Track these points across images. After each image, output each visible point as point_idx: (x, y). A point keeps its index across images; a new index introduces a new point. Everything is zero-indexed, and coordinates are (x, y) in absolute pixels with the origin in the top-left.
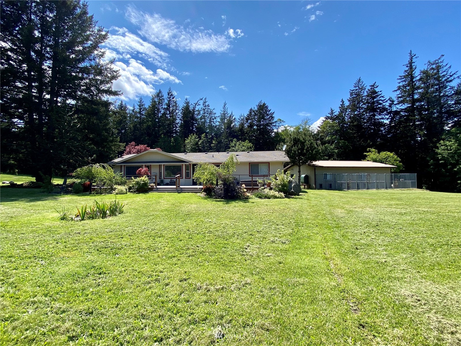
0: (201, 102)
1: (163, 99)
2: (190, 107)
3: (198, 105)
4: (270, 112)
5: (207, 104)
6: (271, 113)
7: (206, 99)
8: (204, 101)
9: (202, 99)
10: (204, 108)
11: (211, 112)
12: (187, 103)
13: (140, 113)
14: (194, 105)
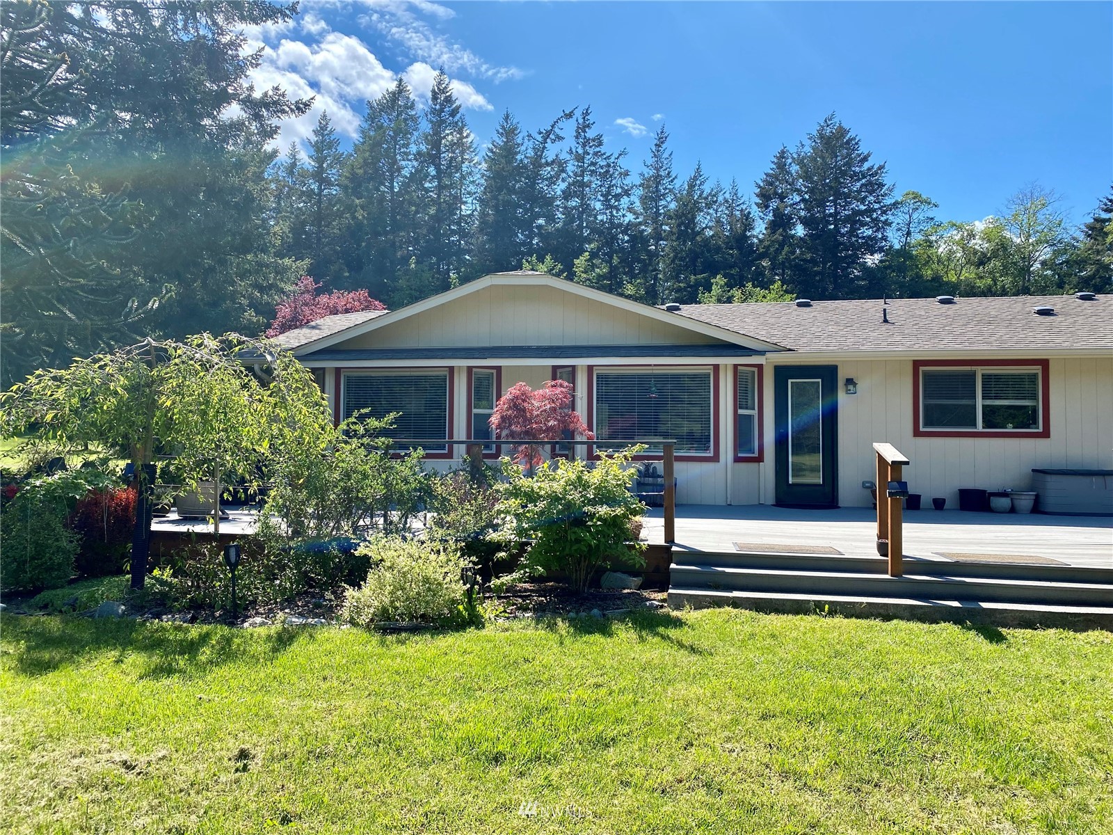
0: (568, 129)
1: (414, 119)
2: (523, 148)
3: (553, 141)
4: (866, 165)
5: (591, 134)
6: (869, 169)
7: (587, 114)
8: (581, 121)
9: (570, 116)
10: (580, 151)
11: (609, 165)
12: (509, 133)
13: (319, 175)
14: (539, 138)
